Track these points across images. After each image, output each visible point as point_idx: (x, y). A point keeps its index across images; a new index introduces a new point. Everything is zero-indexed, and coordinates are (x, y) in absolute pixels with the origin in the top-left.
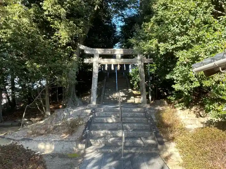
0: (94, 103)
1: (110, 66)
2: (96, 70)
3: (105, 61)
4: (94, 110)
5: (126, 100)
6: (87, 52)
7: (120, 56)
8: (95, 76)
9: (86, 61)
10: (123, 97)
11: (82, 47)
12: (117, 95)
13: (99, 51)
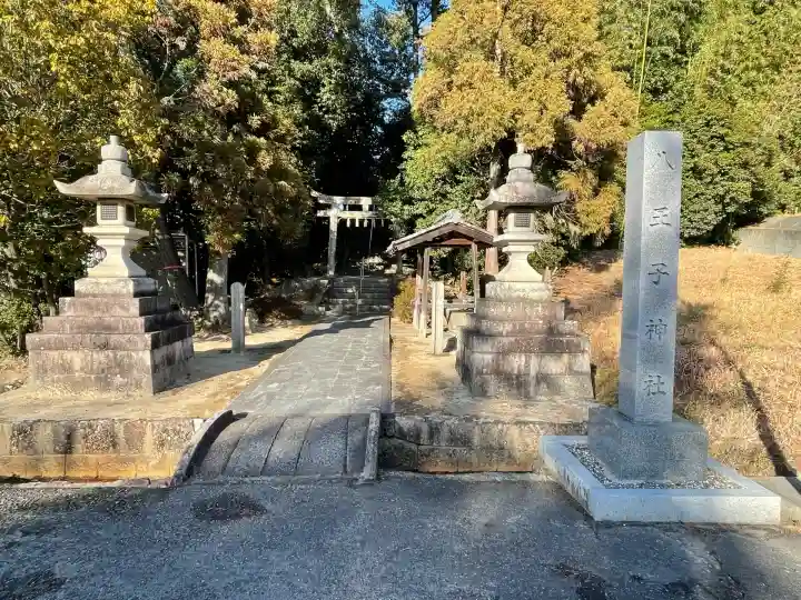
0: (331, 273)
1: (353, 221)
2: (334, 227)
3: (348, 215)
4: (331, 280)
5: (383, 271)
6: (321, 202)
7: (367, 208)
8: (334, 236)
9: (320, 214)
10: (379, 264)
11: (314, 194)
12: (370, 260)
13: (338, 200)
